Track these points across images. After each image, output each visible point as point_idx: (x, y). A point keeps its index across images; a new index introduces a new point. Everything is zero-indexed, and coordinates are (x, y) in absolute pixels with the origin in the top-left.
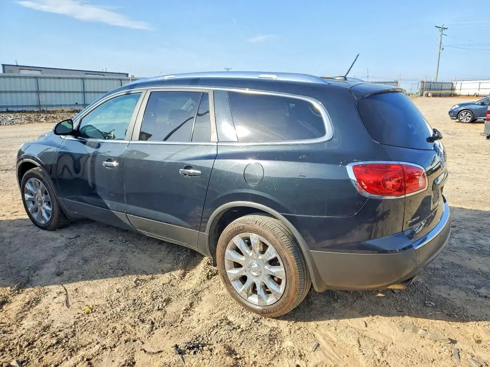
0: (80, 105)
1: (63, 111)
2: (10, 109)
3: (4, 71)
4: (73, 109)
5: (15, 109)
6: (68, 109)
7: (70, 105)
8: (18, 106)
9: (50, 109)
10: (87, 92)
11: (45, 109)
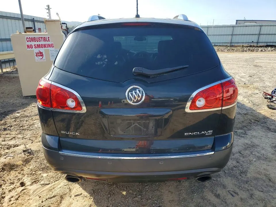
0: (255, 42)
1: (243, 46)
2: (216, 44)
3: (236, 24)
4: (249, 45)
5: (218, 44)
6: (246, 45)
7: (249, 43)
8: (220, 43)
9: (236, 45)
10: (261, 34)
11: (233, 44)
